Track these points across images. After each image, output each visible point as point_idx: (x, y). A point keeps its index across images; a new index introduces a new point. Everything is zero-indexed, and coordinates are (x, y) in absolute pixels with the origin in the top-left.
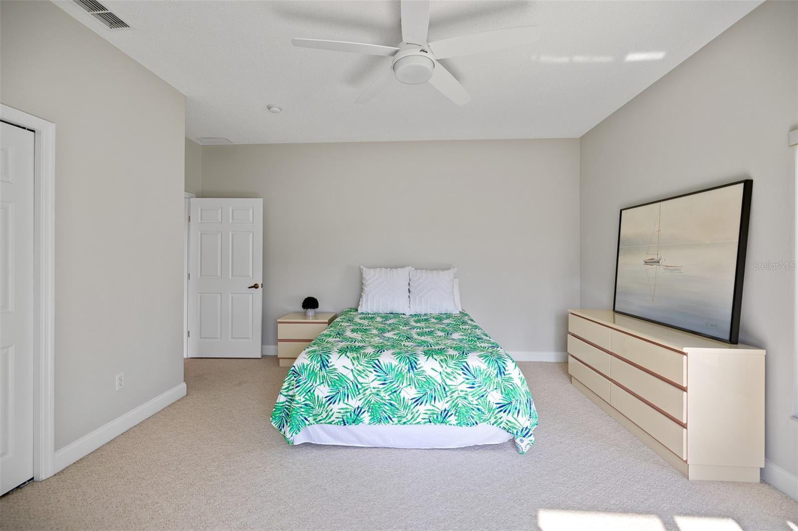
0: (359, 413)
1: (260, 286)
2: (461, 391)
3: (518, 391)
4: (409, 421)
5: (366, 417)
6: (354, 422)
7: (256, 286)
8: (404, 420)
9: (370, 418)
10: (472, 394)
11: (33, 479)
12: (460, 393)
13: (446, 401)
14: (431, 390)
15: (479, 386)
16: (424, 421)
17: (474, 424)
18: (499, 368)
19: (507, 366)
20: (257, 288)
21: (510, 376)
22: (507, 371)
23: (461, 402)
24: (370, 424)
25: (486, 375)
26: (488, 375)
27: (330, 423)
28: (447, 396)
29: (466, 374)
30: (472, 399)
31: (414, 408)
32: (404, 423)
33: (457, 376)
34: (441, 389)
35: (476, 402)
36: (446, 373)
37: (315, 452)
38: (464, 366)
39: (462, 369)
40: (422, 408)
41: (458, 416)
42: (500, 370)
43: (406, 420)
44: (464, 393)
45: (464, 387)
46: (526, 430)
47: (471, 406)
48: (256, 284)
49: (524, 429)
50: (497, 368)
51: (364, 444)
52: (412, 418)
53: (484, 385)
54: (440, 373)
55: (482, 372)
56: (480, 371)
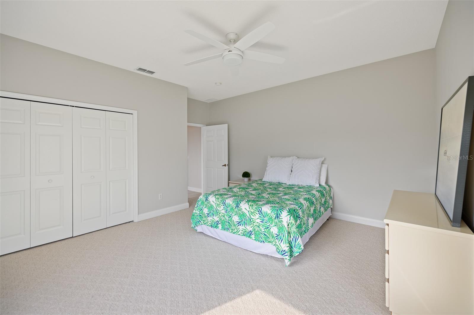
0: (218, 223)
1: (227, 165)
2: (257, 223)
3: (284, 229)
4: (235, 232)
5: (220, 226)
6: (216, 227)
7: (225, 165)
8: (234, 231)
9: (222, 227)
10: (262, 225)
11: (133, 221)
12: (257, 224)
13: (251, 226)
14: (245, 219)
15: (266, 222)
16: (241, 234)
17: (262, 242)
18: (277, 214)
19: (282, 214)
20: (225, 166)
21: (282, 219)
22: (281, 216)
23: (257, 229)
24: (221, 230)
25: (270, 217)
26: (271, 217)
27: (208, 225)
28: (251, 224)
29: (260, 214)
30: (262, 228)
31: (238, 226)
32: (234, 233)
33: (256, 214)
34: (249, 220)
35: (263, 230)
36: (251, 212)
37: (203, 237)
38: (260, 210)
39: (259, 211)
40: (241, 228)
41: (255, 236)
42: (277, 215)
43: (234, 232)
44: (259, 224)
45: (259, 221)
46: (284, 252)
47: (261, 232)
48: (225, 164)
49: (283, 251)
50: (276, 214)
51: (220, 239)
52: (237, 231)
53: (269, 222)
54: (248, 211)
55: (268, 214)
56: (267, 214)
